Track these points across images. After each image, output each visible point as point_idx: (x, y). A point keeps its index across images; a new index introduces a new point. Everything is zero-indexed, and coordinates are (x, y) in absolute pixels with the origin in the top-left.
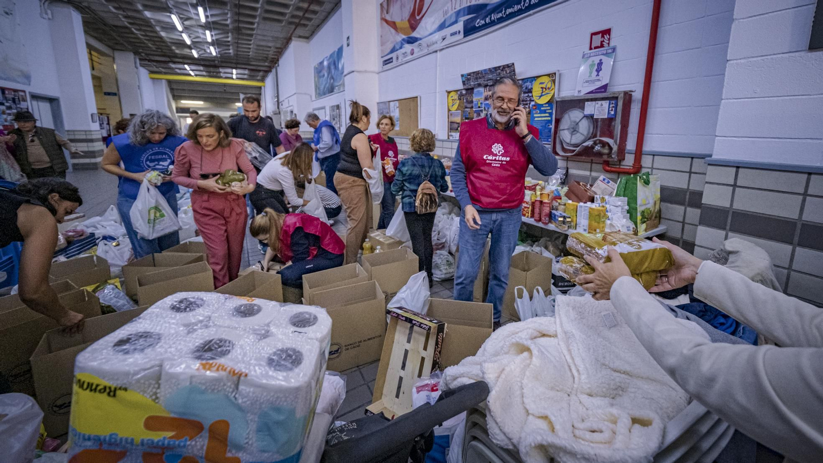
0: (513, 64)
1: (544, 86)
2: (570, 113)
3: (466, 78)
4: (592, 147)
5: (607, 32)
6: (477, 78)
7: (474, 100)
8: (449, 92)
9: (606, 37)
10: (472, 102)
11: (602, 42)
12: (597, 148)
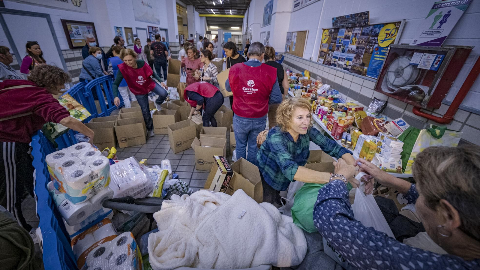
0: (368, 12)
1: (388, 32)
2: (400, 59)
3: (336, 21)
4: (409, 91)
6: (342, 22)
7: (338, 37)
8: (324, 30)
10: (336, 38)
12: (413, 93)
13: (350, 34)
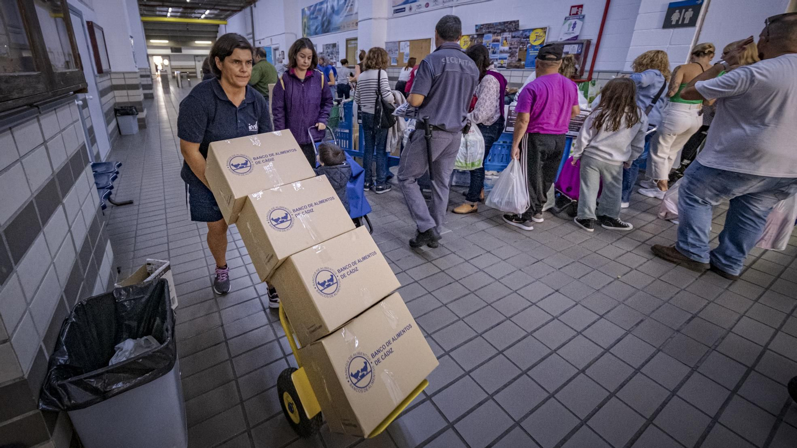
0: (518, 21)
1: (538, 34)
3: (479, 27)
5: (581, 6)
6: (488, 28)
8: (462, 36)
9: (580, 9)
11: (577, 12)
13: (499, 38)
